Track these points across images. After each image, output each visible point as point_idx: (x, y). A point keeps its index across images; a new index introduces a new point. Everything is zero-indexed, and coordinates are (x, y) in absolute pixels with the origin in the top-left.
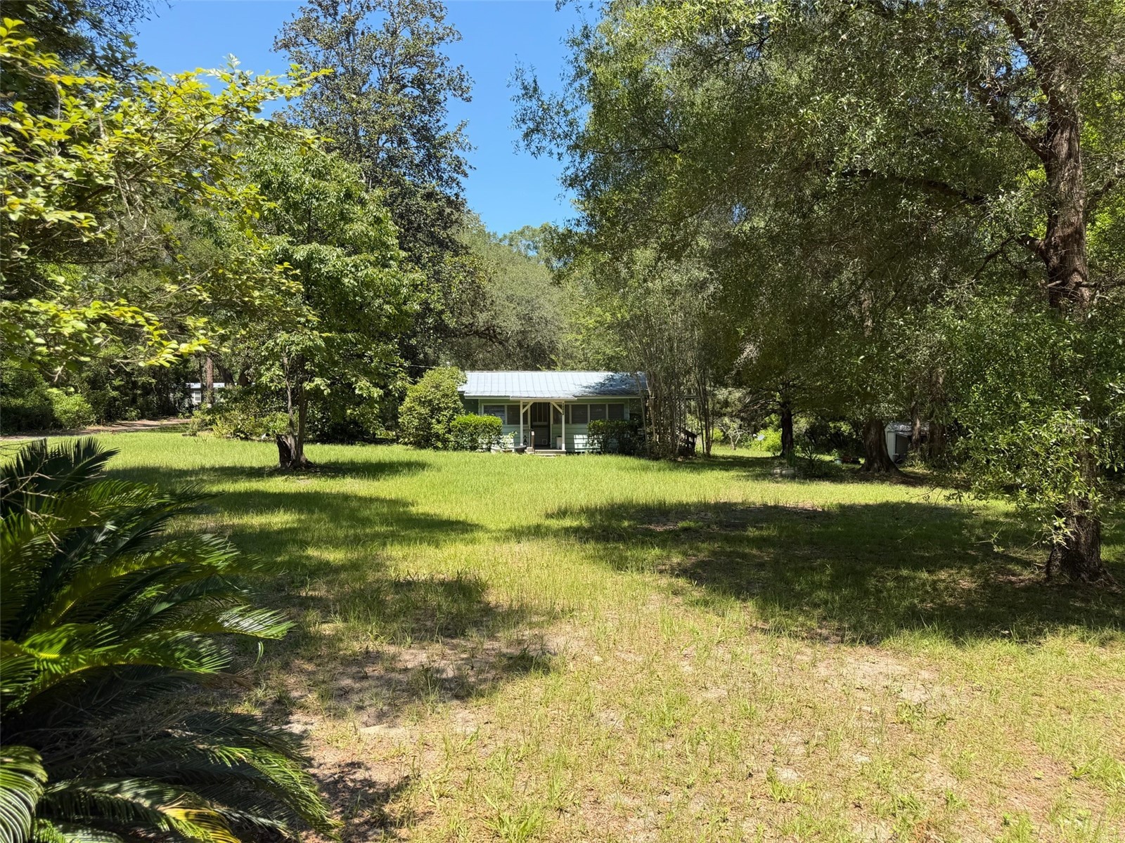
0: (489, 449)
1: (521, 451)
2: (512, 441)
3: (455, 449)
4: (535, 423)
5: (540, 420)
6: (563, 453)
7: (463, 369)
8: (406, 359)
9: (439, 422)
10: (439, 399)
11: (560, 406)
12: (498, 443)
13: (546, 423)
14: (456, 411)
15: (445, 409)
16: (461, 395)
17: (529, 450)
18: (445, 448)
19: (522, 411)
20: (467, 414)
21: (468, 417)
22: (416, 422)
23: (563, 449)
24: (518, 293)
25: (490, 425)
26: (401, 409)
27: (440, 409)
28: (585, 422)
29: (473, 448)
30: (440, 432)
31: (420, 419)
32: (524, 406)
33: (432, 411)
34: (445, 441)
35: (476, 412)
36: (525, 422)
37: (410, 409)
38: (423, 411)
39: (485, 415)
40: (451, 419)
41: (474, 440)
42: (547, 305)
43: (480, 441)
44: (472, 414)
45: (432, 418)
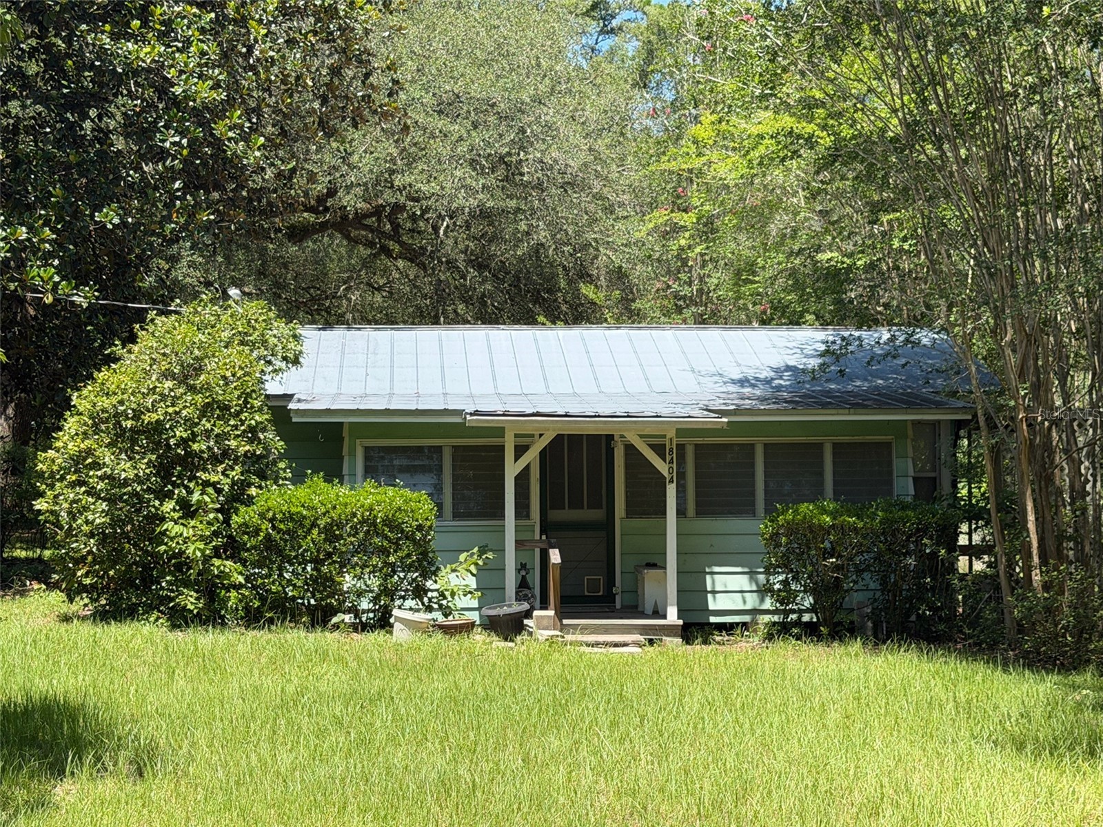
0: (383, 622)
1: (510, 627)
2: (472, 582)
3: (252, 618)
4: (556, 515)
5: (576, 504)
6: (669, 630)
7: (288, 314)
8: (81, 280)
9: (188, 511)
10: (190, 423)
11: (659, 450)
12: (419, 592)
13: (596, 515)
14: (260, 467)
15: (216, 460)
16: (279, 408)
17: (542, 621)
18: (212, 617)
19: (512, 470)
20: (298, 479)
21: (302, 493)
22: (98, 514)
23: (672, 616)
24: (476, 91)
25: (388, 522)
26: (48, 460)
27: (191, 463)
28: (744, 507)
29: (320, 617)
30: (194, 550)
31: (111, 500)
32: (520, 451)
33: (164, 470)
34: (211, 589)
35: (334, 474)
36: (522, 509)
37: (80, 462)
38: (125, 469)
39: (369, 485)
40: (237, 497)
41: (324, 584)
42: (569, 132)
43: (348, 581)
44: (318, 481)
45: (163, 496)
